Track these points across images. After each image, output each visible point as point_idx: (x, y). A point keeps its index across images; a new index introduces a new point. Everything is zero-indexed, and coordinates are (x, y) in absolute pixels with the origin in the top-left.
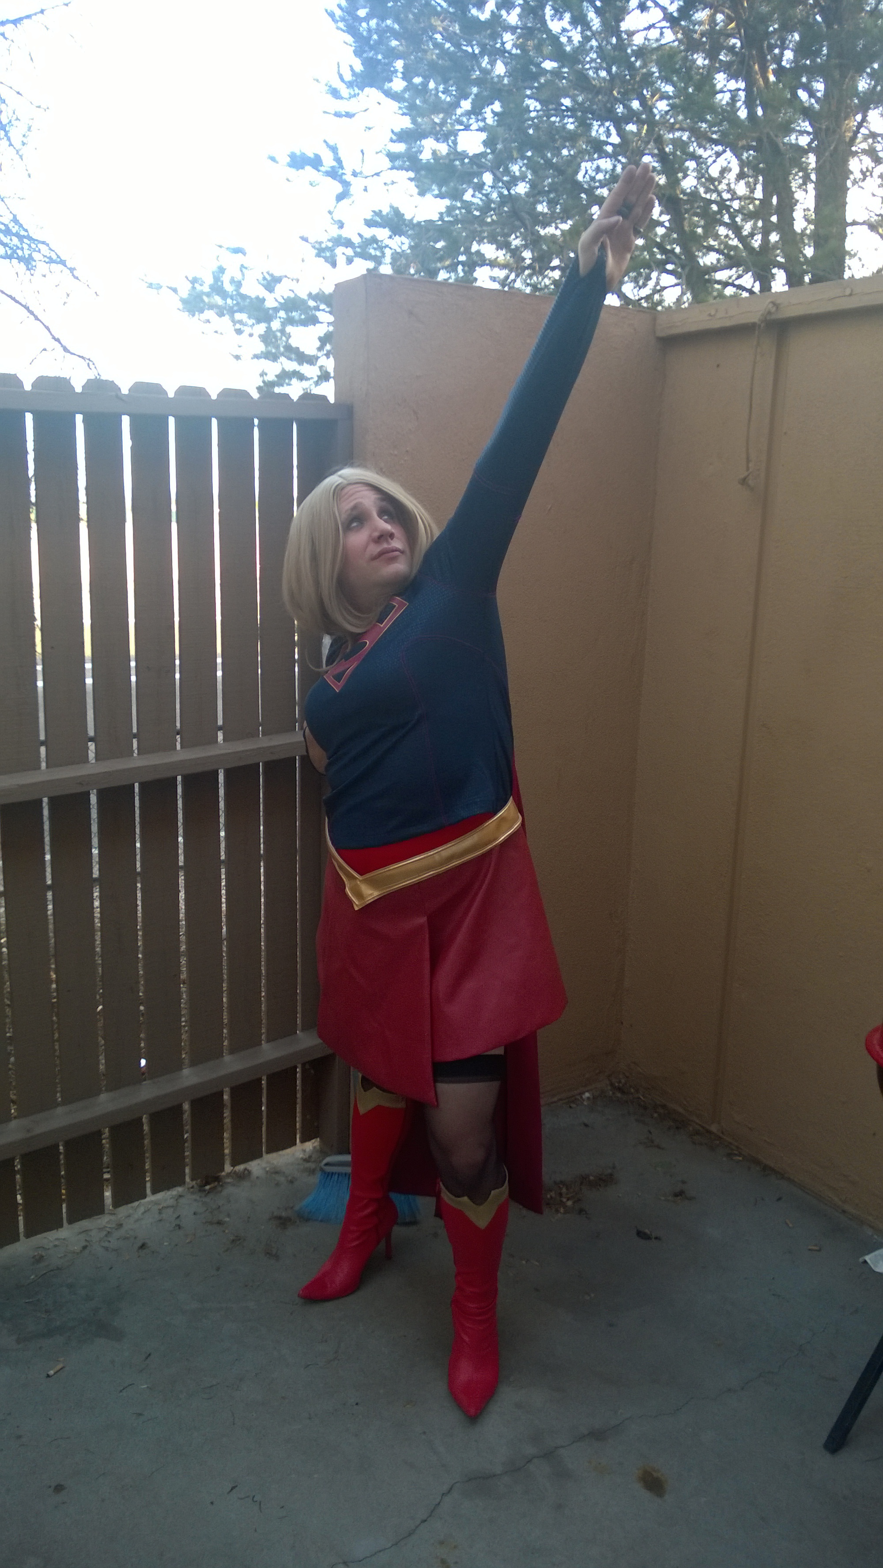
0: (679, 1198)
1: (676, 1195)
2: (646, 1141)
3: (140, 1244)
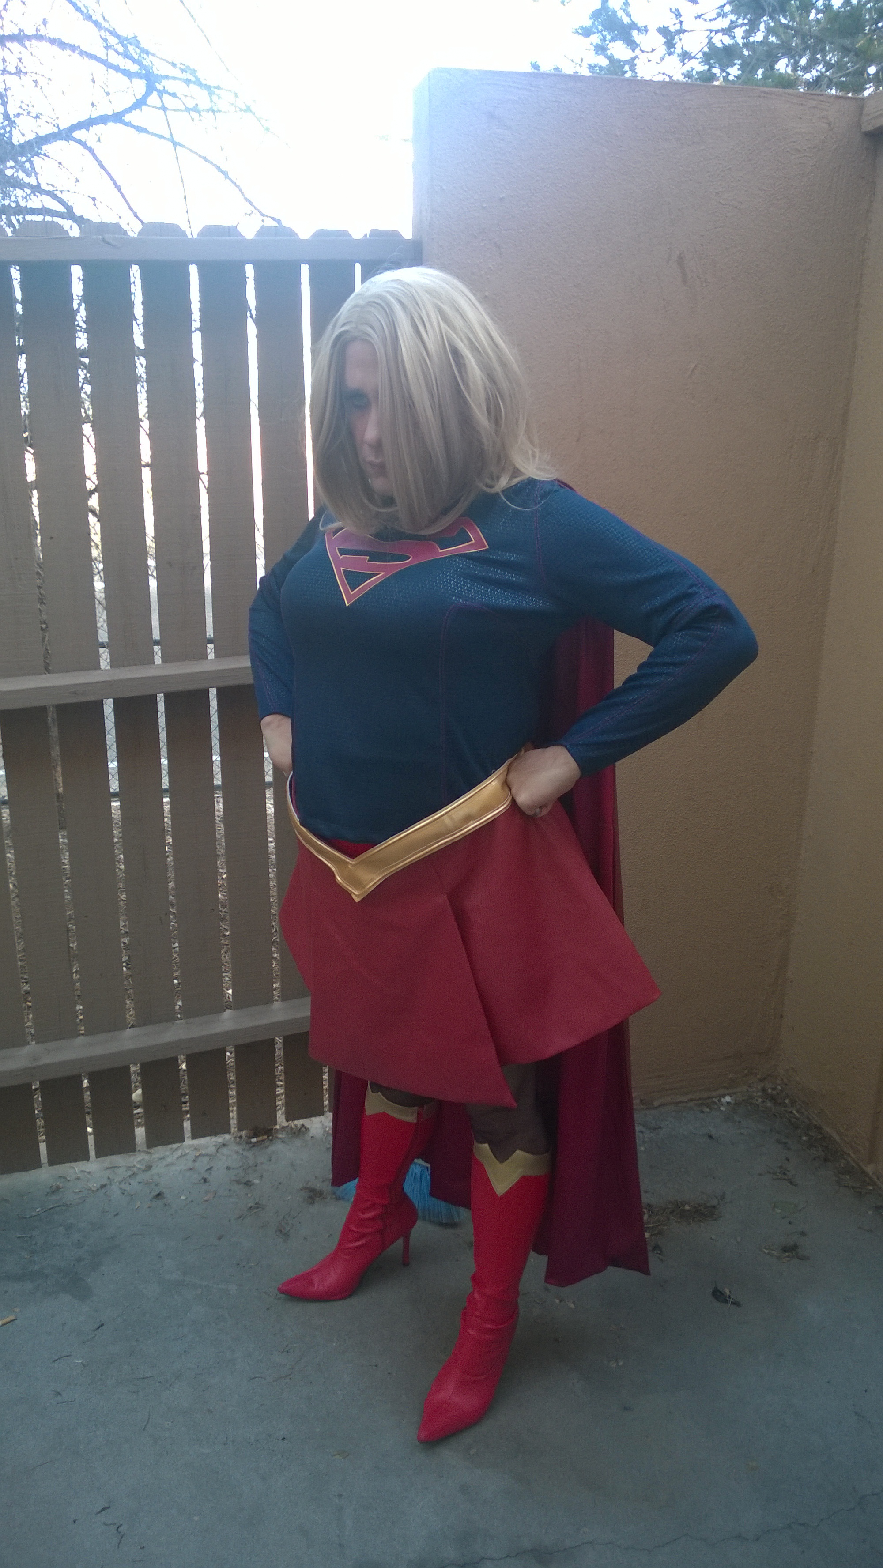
0: (788, 1254)
1: (785, 1249)
2: (778, 1171)
3: (158, 1192)
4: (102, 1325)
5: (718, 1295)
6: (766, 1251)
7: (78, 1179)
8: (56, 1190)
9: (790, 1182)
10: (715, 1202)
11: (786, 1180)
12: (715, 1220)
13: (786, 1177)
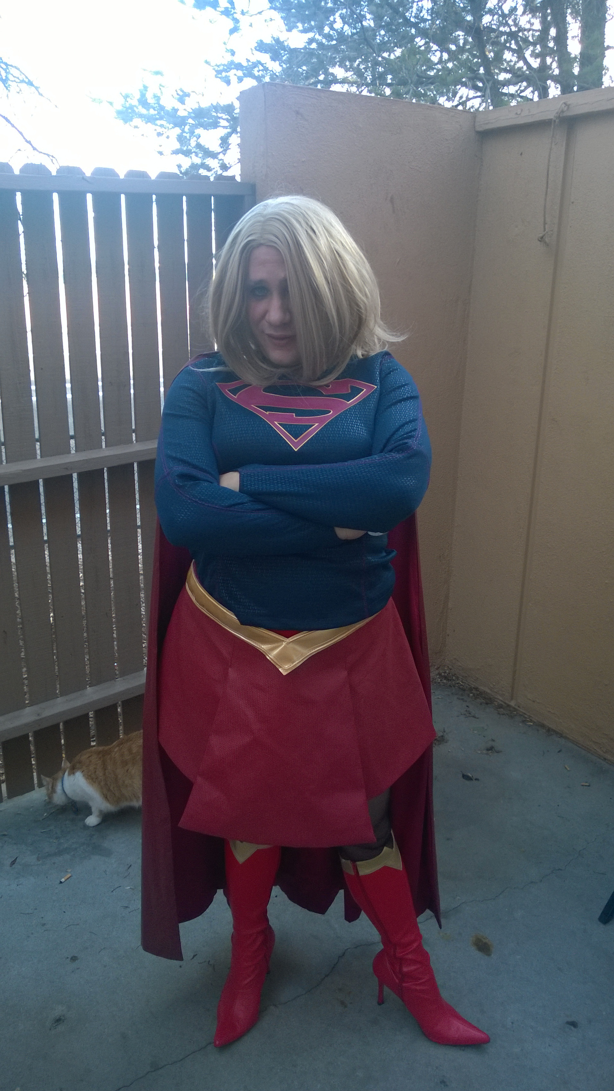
0: (490, 751)
1: (488, 750)
2: (465, 713)
4: (131, 866)
5: (466, 777)
6: (479, 752)
9: (474, 717)
11: (471, 716)
12: (446, 742)
13: (470, 715)
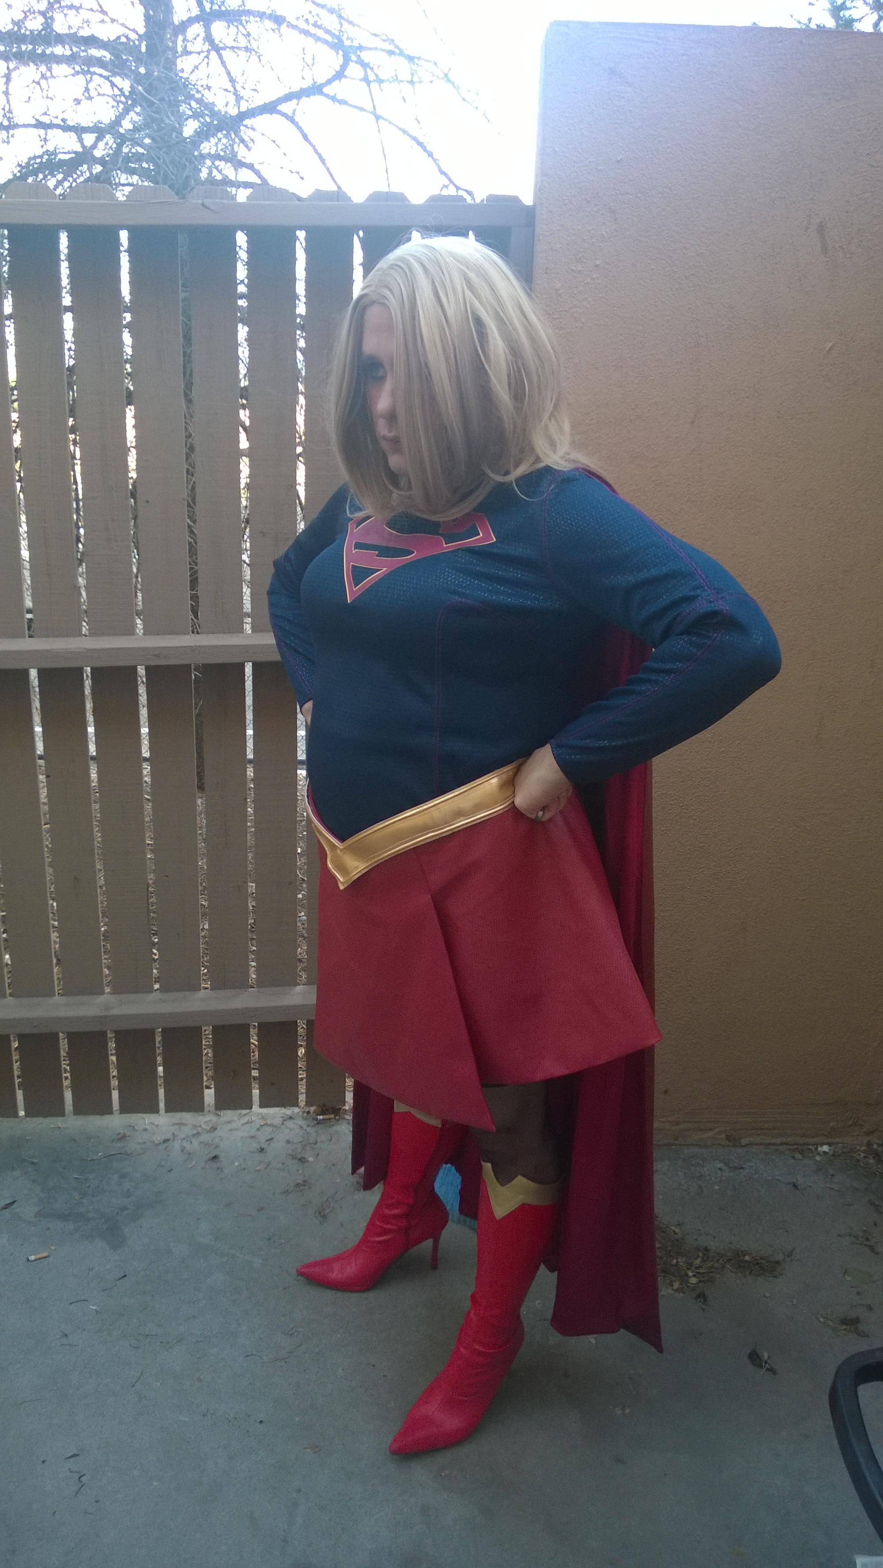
2: (861, 1234)
3: (214, 1155)
4: (125, 1276)
5: (754, 1358)
7: (145, 1130)
8: (123, 1138)
10: (780, 1257)
11: (865, 1245)
12: (775, 1277)
13: (868, 1243)
